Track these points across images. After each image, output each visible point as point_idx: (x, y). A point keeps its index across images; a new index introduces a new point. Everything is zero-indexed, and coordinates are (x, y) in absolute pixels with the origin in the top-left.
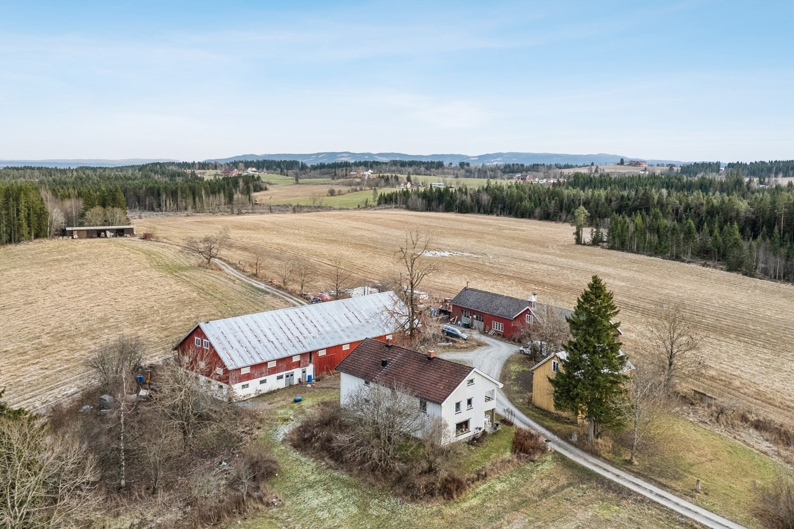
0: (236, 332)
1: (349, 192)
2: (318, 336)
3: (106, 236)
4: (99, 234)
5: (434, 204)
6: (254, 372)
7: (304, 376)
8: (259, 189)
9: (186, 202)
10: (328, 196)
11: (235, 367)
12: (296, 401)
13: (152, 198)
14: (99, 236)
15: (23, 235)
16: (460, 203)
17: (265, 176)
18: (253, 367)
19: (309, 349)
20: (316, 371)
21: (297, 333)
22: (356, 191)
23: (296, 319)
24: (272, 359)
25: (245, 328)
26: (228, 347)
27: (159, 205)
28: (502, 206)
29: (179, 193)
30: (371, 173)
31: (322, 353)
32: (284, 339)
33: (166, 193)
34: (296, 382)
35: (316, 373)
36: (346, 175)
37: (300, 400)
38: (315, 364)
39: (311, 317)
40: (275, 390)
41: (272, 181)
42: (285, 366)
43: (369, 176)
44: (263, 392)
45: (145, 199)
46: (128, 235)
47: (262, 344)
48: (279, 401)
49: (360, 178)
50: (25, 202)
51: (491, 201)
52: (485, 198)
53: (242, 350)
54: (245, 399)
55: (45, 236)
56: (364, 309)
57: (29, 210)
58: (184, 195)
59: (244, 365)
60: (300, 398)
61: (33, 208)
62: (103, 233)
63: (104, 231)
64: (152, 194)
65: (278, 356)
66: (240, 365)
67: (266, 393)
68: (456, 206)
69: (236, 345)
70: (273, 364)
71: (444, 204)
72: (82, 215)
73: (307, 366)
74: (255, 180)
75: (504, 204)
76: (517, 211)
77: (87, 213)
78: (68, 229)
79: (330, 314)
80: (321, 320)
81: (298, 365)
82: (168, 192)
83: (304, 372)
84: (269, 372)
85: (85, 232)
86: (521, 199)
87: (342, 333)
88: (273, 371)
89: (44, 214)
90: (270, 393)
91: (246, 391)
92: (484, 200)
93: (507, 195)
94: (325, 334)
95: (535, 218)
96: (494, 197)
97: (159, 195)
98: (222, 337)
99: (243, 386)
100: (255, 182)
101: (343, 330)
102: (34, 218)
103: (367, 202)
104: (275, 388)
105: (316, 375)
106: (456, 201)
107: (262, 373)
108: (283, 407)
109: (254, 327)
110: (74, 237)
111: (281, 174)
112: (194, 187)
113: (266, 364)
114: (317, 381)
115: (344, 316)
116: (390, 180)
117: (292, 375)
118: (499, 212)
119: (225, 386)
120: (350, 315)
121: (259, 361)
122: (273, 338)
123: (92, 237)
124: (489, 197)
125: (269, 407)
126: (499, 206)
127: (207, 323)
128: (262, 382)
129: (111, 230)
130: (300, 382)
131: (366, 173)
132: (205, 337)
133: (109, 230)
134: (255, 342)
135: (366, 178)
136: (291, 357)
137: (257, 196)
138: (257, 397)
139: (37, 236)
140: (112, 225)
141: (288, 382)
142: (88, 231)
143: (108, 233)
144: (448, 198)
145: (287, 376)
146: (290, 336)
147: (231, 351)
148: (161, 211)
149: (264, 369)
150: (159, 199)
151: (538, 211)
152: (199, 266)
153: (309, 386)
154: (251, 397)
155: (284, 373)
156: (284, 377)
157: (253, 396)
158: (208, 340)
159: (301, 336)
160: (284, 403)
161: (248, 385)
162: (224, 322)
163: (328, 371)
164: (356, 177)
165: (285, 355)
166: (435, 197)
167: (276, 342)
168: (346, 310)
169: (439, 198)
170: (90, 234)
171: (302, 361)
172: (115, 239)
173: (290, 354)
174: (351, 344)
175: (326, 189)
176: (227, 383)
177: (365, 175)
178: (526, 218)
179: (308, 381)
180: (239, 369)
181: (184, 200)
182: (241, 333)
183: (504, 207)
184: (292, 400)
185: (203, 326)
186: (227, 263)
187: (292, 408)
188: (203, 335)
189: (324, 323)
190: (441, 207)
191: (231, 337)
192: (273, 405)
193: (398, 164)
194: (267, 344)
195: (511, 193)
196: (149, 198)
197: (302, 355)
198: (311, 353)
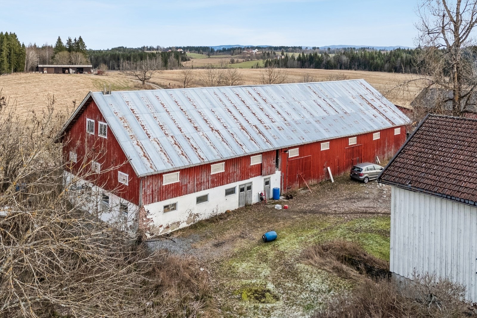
0: (157, 111)
1: (243, 61)
2: (285, 127)
3: (69, 73)
4: (64, 71)
5: (306, 64)
6: (186, 181)
7: (267, 190)
8: (184, 59)
9: (136, 65)
10: (230, 63)
11: (151, 171)
12: (267, 241)
13: (114, 61)
14: (64, 72)
15: (4, 70)
16: (326, 63)
17: (188, 54)
18: (185, 172)
19: (277, 145)
20: (285, 182)
21: (254, 121)
22: (248, 61)
23: (249, 101)
24: (218, 158)
25: (172, 107)
26: (140, 134)
27: (119, 66)
28: (358, 64)
29: (132, 58)
30: (257, 51)
31: (293, 154)
32: (235, 128)
33: (123, 58)
34: (255, 199)
35: (285, 185)
36: (241, 53)
37: (274, 239)
38: (283, 171)
39: (269, 99)
40: (222, 215)
41: (193, 57)
42: (238, 172)
43: (256, 52)
44: (203, 217)
45: (110, 62)
46: (86, 73)
47: (201, 134)
48: (233, 240)
49: (250, 54)
50: (7, 44)
51: (349, 61)
52: (345, 59)
53: (166, 142)
54: (170, 231)
55: (22, 71)
56: (336, 96)
57: (10, 50)
58: (135, 60)
59: (170, 167)
60: (274, 233)
61: (13, 49)
62: (67, 71)
63: (68, 68)
64: (114, 59)
65: (228, 155)
66: (161, 167)
67: (207, 220)
68: (323, 65)
69: (156, 132)
70: (218, 169)
71: (314, 64)
72: (53, 58)
73: (272, 172)
74: (182, 54)
75: (360, 62)
76: (371, 66)
77: (56, 55)
78: (39, 66)
79: (296, 99)
80: (285, 106)
81: (259, 170)
82: (125, 58)
83: (267, 183)
84: (213, 182)
85: (53, 69)
86: (373, 58)
87: (317, 125)
88: (219, 180)
89: (22, 54)
90: (215, 219)
91: (172, 217)
92: (344, 60)
93: (361, 56)
94: (295, 124)
95: (385, 71)
96: (352, 58)
97: (119, 59)
98: (130, 118)
99: (165, 207)
100: (182, 55)
101: (317, 121)
102: (13, 57)
103: (258, 64)
104: (222, 210)
105: (285, 188)
106: (323, 61)
107: (201, 184)
108: (244, 255)
109: (187, 106)
110: (44, 72)
111: (199, 53)
112: (142, 55)
113: (207, 167)
114: (287, 198)
115: (314, 102)
116: (271, 54)
117: (249, 188)
118: (356, 67)
119: (132, 208)
120: (320, 102)
121: (196, 161)
122: (217, 126)
123: (58, 73)
124: (347, 58)
125: (217, 254)
126: (356, 64)
127: (108, 93)
128: (201, 200)
129: (73, 68)
130: (262, 199)
131: (253, 51)
132: (102, 118)
133: (71, 68)
134: (188, 128)
135: (254, 54)
136: (247, 158)
137: (183, 63)
138: (191, 227)
139: (16, 71)
140: (75, 64)
141: (243, 200)
142: (55, 68)
143: (71, 70)
144: (317, 60)
145: (242, 190)
146: (245, 124)
147: (145, 142)
148: (119, 69)
149: (204, 177)
150: (119, 62)
151: (387, 65)
152: (135, 87)
153: (278, 207)
154: (181, 227)
155: (237, 185)
156: (237, 190)
157: (184, 225)
158: (105, 121)
159: (261, 125)
160: (243, 244)
161: (175, 205)
162: (138, 95)
163: (301, 181)
164: (247, 54)
165: (240, 153)
166: (307, 59)
167: (223, 132)
168: (315, 97)
169: (310, 60)
170: (57, 71)
171: (265, 165)
172: (76, 74)
173: (248, 152)
174: (331, 141)
175: (229, 60)
176: (136, 201)
177: (253, 52)
178: (378, 71)
179: (273, 199)
180: (159, 176)
181: (135, 63)
182: (166, 114)
183: (360, 64)
184: (257, 236)
185: (99, 98)
186: (159, 86)
187: (263, 258)
188: (98, 115)
189: (290, 111)
190: (311, 66)
191: (147, 119)
192: (225, 248)
193: (273, 49)
194: (210, 134)
195: (364, 55)
196: (112, 61)
197: (265, 154)
198: (277, 152)
